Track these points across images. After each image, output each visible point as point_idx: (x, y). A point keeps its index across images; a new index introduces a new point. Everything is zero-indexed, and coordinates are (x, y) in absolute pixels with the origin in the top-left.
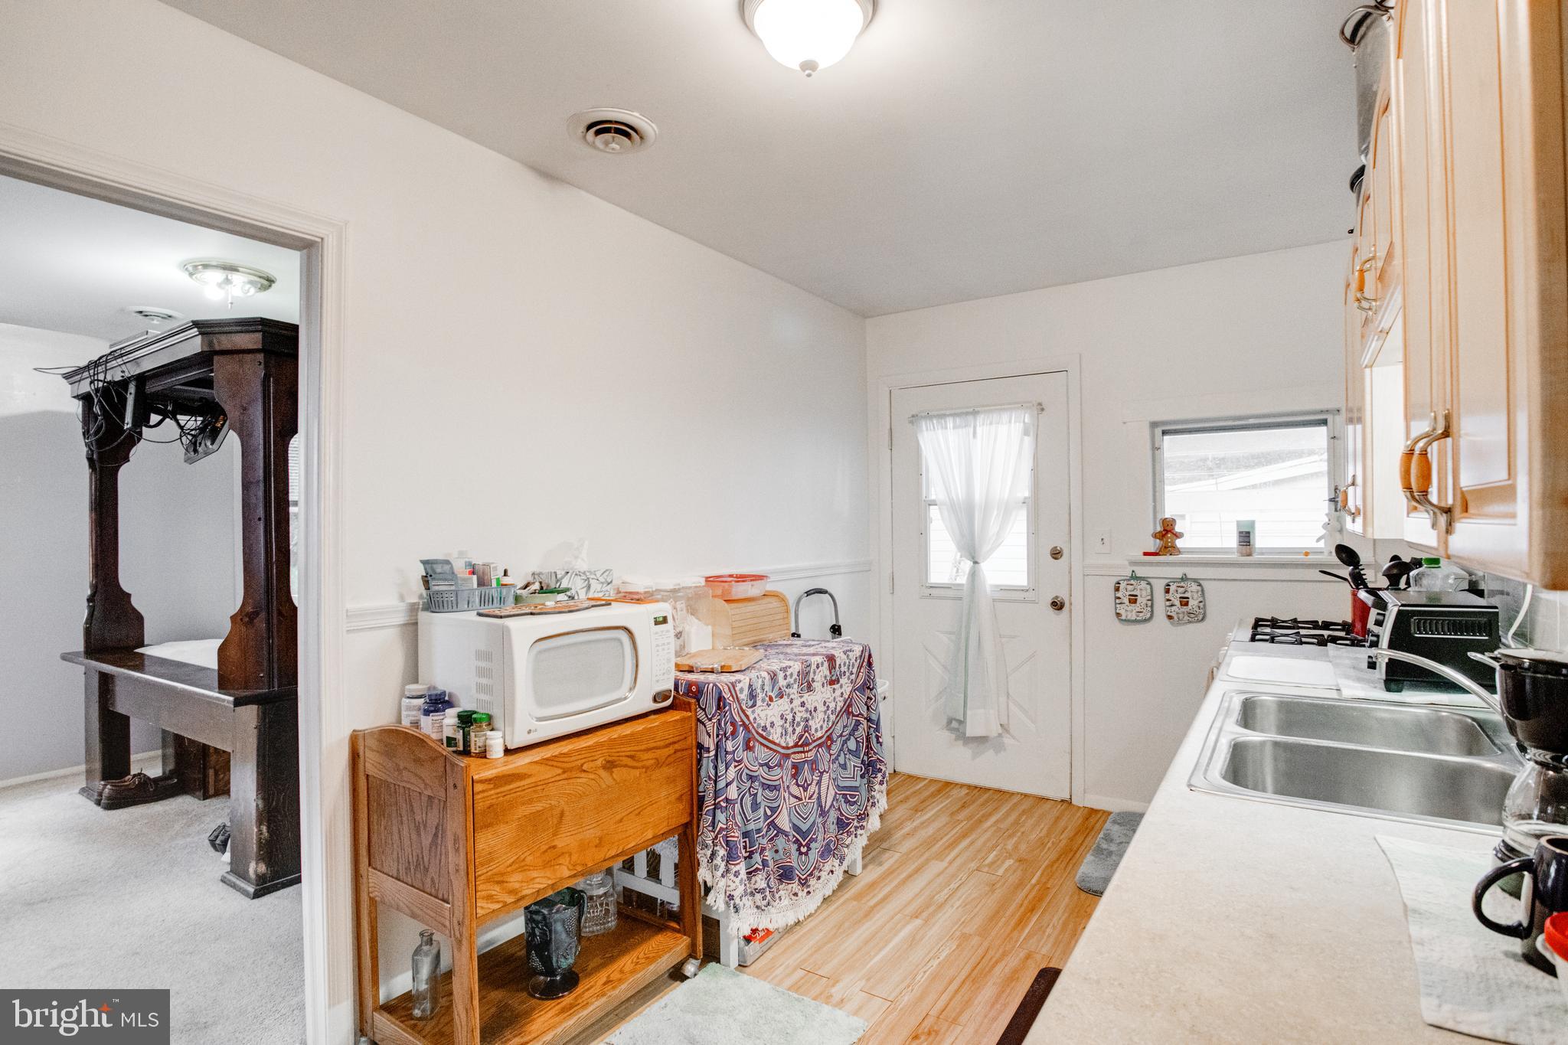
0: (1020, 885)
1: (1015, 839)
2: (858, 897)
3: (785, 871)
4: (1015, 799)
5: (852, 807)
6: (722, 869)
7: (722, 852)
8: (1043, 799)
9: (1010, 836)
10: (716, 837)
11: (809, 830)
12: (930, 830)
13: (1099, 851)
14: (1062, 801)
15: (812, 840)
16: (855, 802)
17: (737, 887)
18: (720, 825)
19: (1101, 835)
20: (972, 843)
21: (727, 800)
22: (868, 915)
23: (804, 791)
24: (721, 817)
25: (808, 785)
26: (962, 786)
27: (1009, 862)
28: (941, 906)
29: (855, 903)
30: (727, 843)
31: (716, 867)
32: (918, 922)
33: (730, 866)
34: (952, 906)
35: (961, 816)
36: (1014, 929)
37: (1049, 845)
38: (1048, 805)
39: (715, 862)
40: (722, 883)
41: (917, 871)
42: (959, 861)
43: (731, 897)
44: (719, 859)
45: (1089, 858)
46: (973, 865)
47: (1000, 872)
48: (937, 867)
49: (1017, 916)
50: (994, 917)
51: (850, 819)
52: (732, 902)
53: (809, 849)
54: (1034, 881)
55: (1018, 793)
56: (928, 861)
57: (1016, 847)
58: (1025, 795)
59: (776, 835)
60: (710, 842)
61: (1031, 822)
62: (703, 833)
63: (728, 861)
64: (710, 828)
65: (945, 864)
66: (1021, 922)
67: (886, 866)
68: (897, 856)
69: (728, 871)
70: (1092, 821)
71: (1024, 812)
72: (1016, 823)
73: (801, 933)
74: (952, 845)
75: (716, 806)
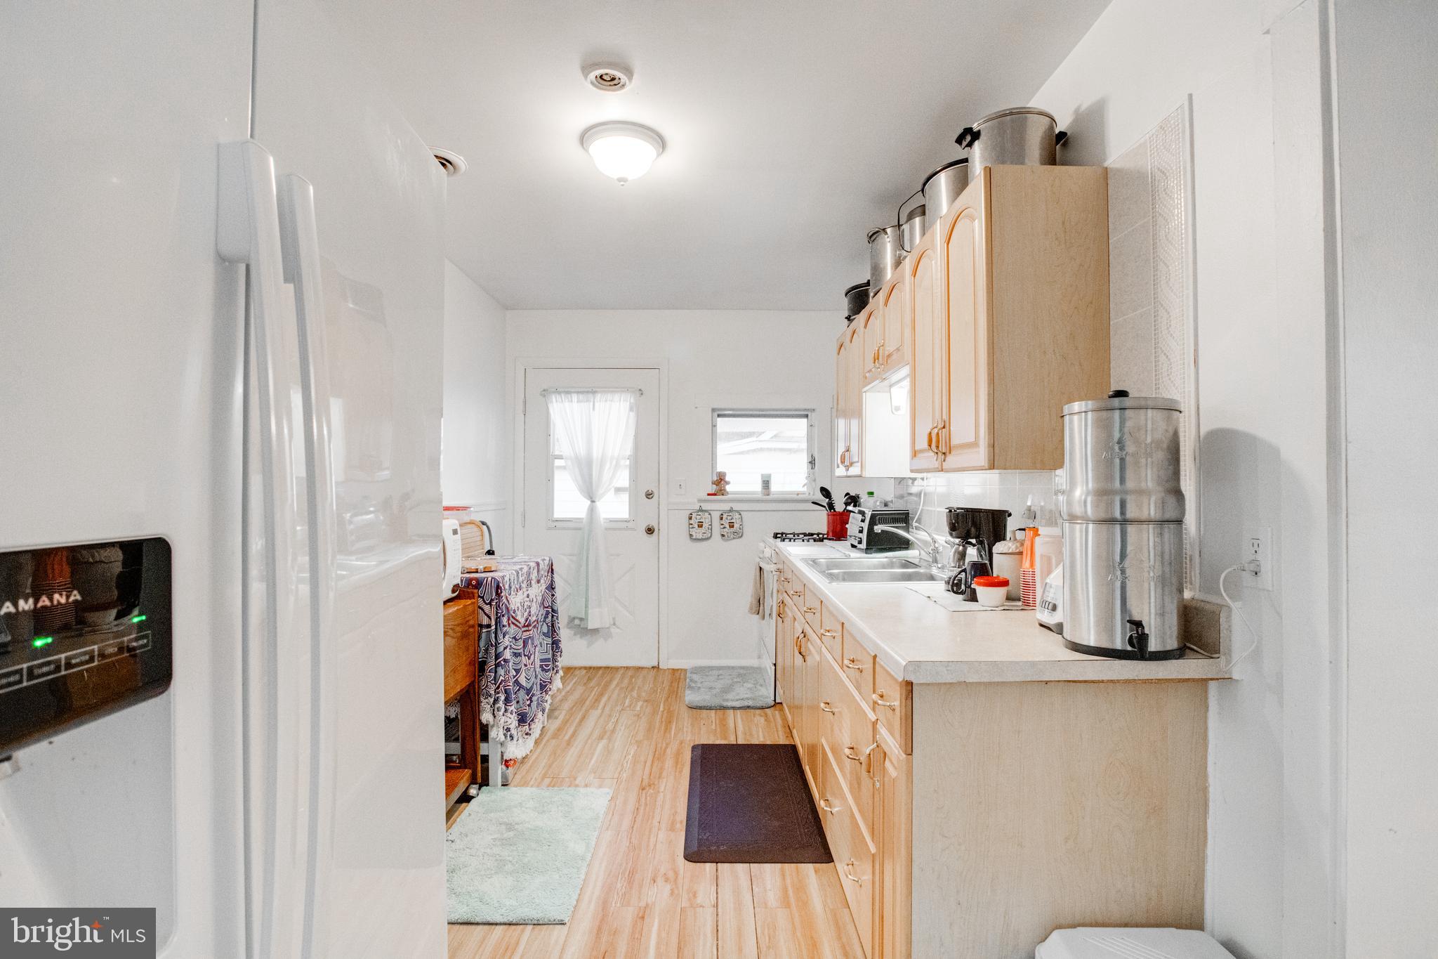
0: (654, 712)
1: (636, 692)
2: (555, 736)
3: (522, 717)
4: (621, 671)
5: (547, 674)
6: (503, 710)
7: (502, 697)
8: (639, 669)
9: (632, 690)
10: (498, 687)
11: (532, 687)
12: (577, 695)
13: (690, 687)
14: (653, 667)
15: (533, 695)
16: (549, 669)
17: (512, 722)
18: (501, 678)
19: (688, 680)
20: (609, 699)
21: (505, 661)
22: (569, 743)
23: (529, 659)
24: (501, 671)
25: (531, 655)
26: (580, 668)
27: (640, 704)
28: (613, 731)
29: (554, 741)
30: (506, 691)
31: (499, 709)
32: (604, 742)
33: (507, 707)
34: (620, 729)
35: (592, 684)
36: (665, 732)
37: (659, 690)
38: (645, 672)
39: (497, 706)
40: (503, 719)
41: (583, 718)
42: (607, 709)
43: (508, 730)
44: (501, 702)
45: (688, 692)
46: (619, 708)
47: (638, 708)
48: (595, 713)
49: (663, 728)
50: (650, 729)
51: (546, 682)
52: (509, 733)
53: (531, 702)
54: (661, 709)
55: (621, 667)
56: (587, 711)
57: (639, 696)
58: (627, 668)
59: (519, 690)
60: (493, 692)
61: (639, 682)
62: (487, 686)
63: (506, 704)
64: (493, 682)
65: (599, 711)
66: (667, 729)
67: (561, 717)
68: (564, 713)
69: (506, 711)
70: (677, 675)
71: (632, 677)
72: (630, 682)
73: (531, 762)
74: (597, 700)
75: (497, 665)
